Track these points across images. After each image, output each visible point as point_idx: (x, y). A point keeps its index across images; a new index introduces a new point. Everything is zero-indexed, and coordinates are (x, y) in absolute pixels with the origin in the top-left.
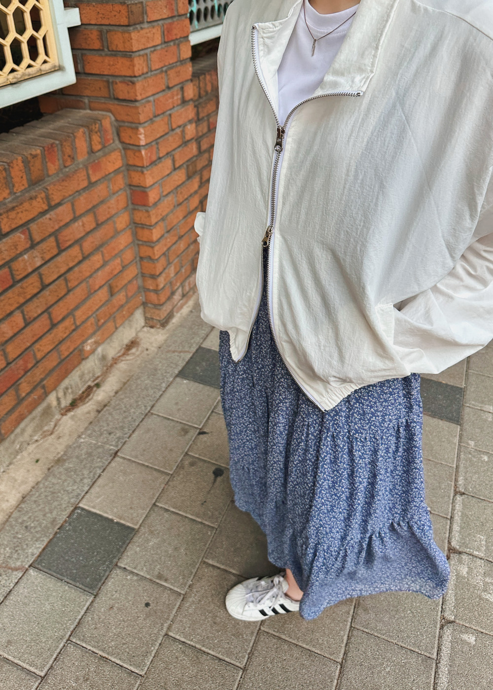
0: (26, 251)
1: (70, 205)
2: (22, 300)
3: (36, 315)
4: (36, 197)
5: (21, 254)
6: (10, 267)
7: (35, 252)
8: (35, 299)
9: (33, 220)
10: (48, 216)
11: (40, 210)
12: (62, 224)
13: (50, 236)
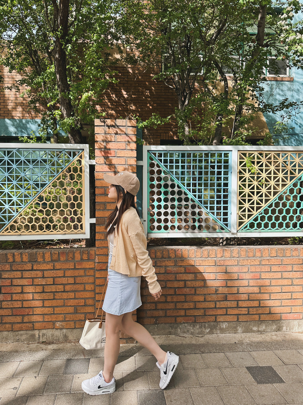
0: (40, 278)
1: (63, 271)
2: (34, 291)
3: (38, 299)
4: (49, 264)
5: (38, 278)
6: (33, 280)
7: (44, 280)
8: (39, 294)
9: (46, 270)
10: (53, 271)
11: (50, 268)
12: (57, 276)
13: (51, 277)
